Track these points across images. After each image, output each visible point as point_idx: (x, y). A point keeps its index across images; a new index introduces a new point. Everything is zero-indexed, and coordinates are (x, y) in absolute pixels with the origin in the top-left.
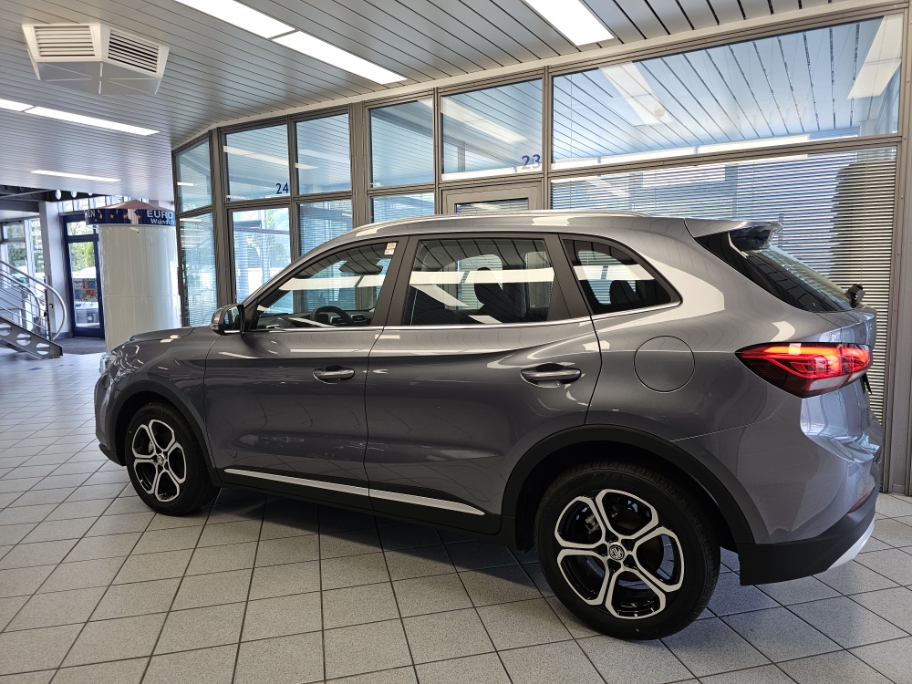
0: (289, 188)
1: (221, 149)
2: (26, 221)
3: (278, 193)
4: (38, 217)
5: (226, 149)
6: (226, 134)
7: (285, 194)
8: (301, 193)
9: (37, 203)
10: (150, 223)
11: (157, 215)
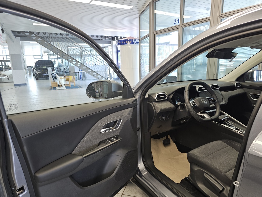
0: (179, 21)
1: (153, 12)
2: (109, 47)
3: (175, 24)
4: (111, 45)
5: (156, 12)
6: (156, 2)
7: (177, 24)
8: (185, 22)
9: (111, 41)
10: (134, 44)
11: (136, 41)
